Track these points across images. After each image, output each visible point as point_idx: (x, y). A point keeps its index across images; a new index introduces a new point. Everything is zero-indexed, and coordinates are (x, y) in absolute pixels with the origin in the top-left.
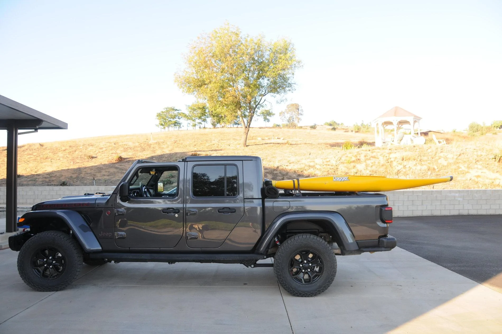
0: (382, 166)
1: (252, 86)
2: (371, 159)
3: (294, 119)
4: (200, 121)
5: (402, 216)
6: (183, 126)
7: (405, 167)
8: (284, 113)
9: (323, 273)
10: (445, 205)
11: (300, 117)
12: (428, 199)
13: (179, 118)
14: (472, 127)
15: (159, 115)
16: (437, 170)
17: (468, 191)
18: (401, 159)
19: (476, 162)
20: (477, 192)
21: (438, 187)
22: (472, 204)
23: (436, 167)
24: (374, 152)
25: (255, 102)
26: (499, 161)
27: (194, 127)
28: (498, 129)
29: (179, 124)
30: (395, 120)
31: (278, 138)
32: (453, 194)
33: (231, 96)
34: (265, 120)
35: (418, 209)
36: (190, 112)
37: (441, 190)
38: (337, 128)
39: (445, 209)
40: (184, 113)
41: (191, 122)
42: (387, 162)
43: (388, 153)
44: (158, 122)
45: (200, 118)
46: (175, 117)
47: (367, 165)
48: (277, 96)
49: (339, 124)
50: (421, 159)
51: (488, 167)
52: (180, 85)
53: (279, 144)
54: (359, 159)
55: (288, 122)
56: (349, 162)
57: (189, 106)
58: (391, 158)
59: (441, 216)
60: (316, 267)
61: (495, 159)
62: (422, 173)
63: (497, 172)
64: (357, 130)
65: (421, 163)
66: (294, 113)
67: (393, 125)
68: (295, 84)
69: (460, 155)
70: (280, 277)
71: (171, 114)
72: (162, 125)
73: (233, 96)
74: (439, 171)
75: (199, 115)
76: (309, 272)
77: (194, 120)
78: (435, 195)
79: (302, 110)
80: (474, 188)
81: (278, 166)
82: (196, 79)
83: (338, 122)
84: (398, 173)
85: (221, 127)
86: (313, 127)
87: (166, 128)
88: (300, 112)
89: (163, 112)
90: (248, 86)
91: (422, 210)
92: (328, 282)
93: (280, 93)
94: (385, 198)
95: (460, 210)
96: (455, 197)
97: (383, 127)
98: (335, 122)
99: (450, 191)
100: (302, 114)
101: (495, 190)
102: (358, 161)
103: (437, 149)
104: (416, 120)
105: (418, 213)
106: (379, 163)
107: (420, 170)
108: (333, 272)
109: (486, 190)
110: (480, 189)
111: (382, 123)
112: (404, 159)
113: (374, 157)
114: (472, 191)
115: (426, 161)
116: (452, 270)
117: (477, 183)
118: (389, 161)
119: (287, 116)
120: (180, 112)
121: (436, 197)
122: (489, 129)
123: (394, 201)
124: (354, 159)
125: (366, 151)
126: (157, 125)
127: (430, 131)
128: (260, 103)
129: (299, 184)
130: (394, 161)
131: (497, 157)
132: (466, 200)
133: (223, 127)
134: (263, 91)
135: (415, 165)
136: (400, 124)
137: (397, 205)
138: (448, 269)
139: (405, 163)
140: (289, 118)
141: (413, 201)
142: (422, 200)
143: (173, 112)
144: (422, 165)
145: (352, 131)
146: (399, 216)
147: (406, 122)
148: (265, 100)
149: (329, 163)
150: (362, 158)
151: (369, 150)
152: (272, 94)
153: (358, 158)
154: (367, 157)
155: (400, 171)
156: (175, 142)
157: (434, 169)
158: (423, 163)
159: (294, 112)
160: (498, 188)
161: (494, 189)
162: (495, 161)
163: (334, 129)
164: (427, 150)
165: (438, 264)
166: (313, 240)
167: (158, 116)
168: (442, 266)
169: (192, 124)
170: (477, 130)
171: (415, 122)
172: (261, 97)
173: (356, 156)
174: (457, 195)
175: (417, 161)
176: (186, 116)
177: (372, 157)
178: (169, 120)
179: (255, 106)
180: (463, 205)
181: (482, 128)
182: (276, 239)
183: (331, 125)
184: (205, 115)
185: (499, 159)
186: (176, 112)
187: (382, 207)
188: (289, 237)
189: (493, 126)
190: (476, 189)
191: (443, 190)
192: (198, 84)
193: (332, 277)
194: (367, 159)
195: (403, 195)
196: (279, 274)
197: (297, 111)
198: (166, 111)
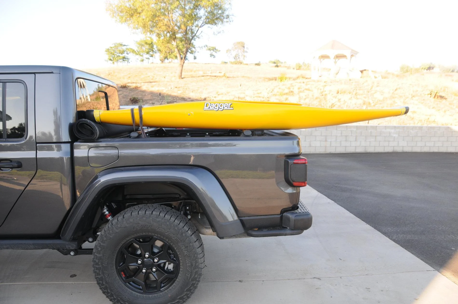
0: (317, 98)
1: (186, 16)
2: (305, 91)
3: (240, 57)
4: (148, 56)
5: (334, 153)
6: (131, 61)
7: (339, 100)
8: (230, 50)
9: (178, 274)
10: (380, 141)
11: (245, 54)
12: (362, 135)
13: (127, 54)
14: (402, 69)
15: (108, 50)
16: (372, 104)
17: (404, 127)
18: (336, 92)
19: (412, 97)
20: (413, 128)
21: (373, 123)
22: (407, 141)
23: (371, 101)
24: (309, 84)
25: (192, 33)
26: (434, 97)
27: (142, 62)
28: (426, 70)
29: (128, 59)
30: (332, 53)
31: (219, 72)
32: (388, 130)
33: (163, 25)
34: (211, 56)
35: (351, 145)
36: (138, 47)
37: (376, 125)
38: (281, 66)
39: (379, 145)
40: (131, 49)
41: (140, 58)
42: (322, 95)
43: (323, 86)
44: (107, 57)
45: (148, 53)
46: (123, 52)
47: (300, 97)
48: (214, 27)
49: (282, 63)
50: (357, 93)
51: (424, 102)
52: (112, 14)
53: (215, 76)
54: (292, 92)
55: (234, 59)
56: (282, 94)
57: (137, 41)
58: (325, 91)
59: (375, 153)
60: (167, 263)
61: (431, 94)
62: (357, 107)
63: (433, 108)
64: (298, 68)
65: (357, 97)
66: (239, 51)
67: (330, 59)
68: (233, 15)
69: (396, 90)
70: (101, 282)
71: (119, 49)
72: (111, 60)
73: (166, 25)
74: (374, 106)
75: (147, 50)
76: (154, 272)
77: (142, 56)
78: (370, 131)
79: (247, 48)
80: (410, 124)
81: (206, 97)
82: (128, 8)
83: (281, 61)
84: (332, 107)
85: (168, 63)
86: (258, 64)
87: (115, 63)
88: (245, 49)
89: (111, 48)
90: (183, 16)
91: (356, 146)
92: (187, 291)
93: (217, 25)
94: (295, 142)
95: (395, 147)
96: (390, 133)
97: (320, 60)
98: (279, 60)
99: (385, 127)
100: (247, 52)
101: (431, 127)
102: (292, 93)
103: (373, 83)
104: (353, 54)
105: (351, 150)
106: (313, 96)
107: (355, 104)
108: (195, 275)
109: (422, 127)
110: (416, 125)
111: (319, 57)
112: (340, 92)
113: (308, 90)
114: (408, 128)
115: (362, 95)
116: (394, 241)
117: (413, 119)
118: (324, 93)
119: (234, 53)
120: (128, 47)
121: (371, 132)
122: (417, 70)
123: (326, 136)
124: (287, 91)
125: (300, 83)
126: (106, 60)
127: (365, 70)
128: (197, 35)
129: (141, 117)
130: (329, 94)
131: (432, 93)
132: (402, 136)
133: (170, 62)
134: (200, 23)
135: (350, 99)
136: (337, 58)
137: (330, 140)
138: (389, 237)
139: (339, 96)
140: (236, 55)
141: (346, 136)
142: (356, 136)
143: (121, 47)
144: (358, 99)
145: (294, 69)
146: (331, 153)
147: (344, 56)
148: (202, 32)
149: (260, 95)
150: (296, 90)
151: (304, 82)
152: (209, 25)
153: (292, 90)
154: (300, 90)
155: (334, 104)
156: (109, 74)
157: (369, 103)
158: (358, 97)
159: (240, 49)
160: (433, 125)
161: (430, 125)
162: (431, 97)
163: (277, 66)
164: (363, 83)
165: (375, 228)
166: (158, 220)
167: (106, 51)
168: (381, 232)
169: (140, 59)
170: (407, 71)
171: (352, 56)
172: (197, 28)
173: (289, 88)
174: (393, 131)
175: (352, 94)
176: (133, 51)
177: (306, 89)
178: (118, 55)
179: (191, 37)
180: (398, 142)
181: (411, 69)
182: (105, 210)
183: (274, 63)
184: (153, 51)
185: (434, 95)
186: (124, 48)
187: (289, 159)
188: (129, 206)
189: (422, 67)
190: (412, 125)
191: (378, 125)
192: (130, 13)
193: (194, 282)
194: (301, 92)
195: (337, 130)
196: (99, 277)
197: (243, 48)
198: (115, 46)
